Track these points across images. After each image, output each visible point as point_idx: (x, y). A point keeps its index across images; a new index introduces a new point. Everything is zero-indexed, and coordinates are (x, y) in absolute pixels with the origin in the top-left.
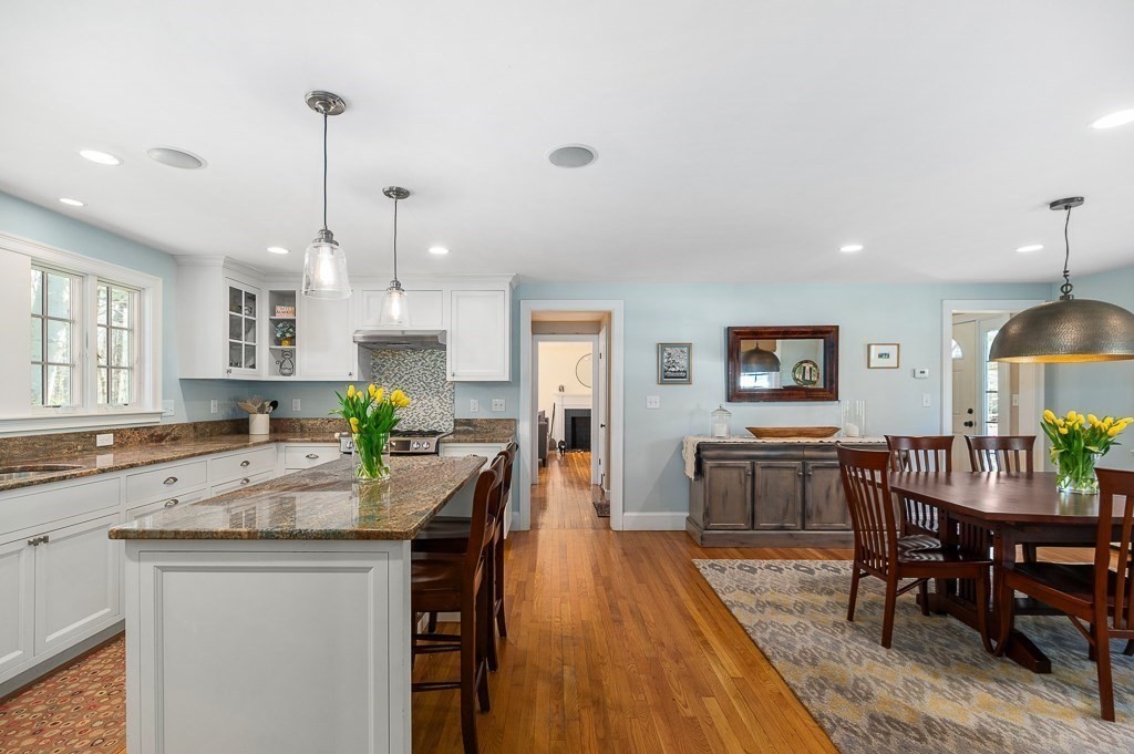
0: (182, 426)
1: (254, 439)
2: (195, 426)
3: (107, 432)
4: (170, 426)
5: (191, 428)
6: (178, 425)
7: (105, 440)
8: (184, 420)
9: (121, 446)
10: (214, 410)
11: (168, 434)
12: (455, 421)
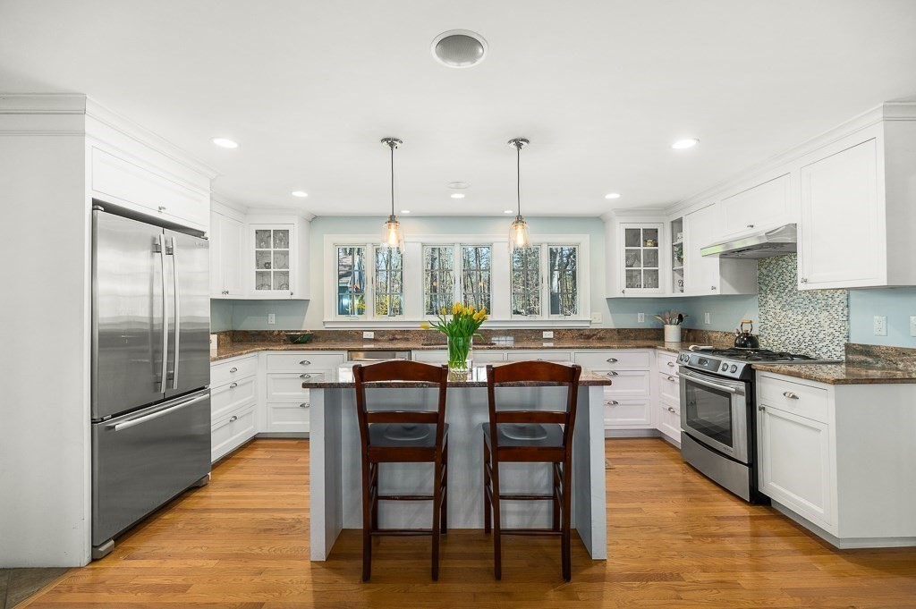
0: (607, 331)
1: (667, 346)
2: (619, 331)
3: (549, 330)
4: (596, 329)
5: (616, 333)
6: (602, 330)
7: (546, 335)
8: (612, 326)
9: (559, 339)
10: (640, 320)
11: (594, 335)
12: (847, 346)
